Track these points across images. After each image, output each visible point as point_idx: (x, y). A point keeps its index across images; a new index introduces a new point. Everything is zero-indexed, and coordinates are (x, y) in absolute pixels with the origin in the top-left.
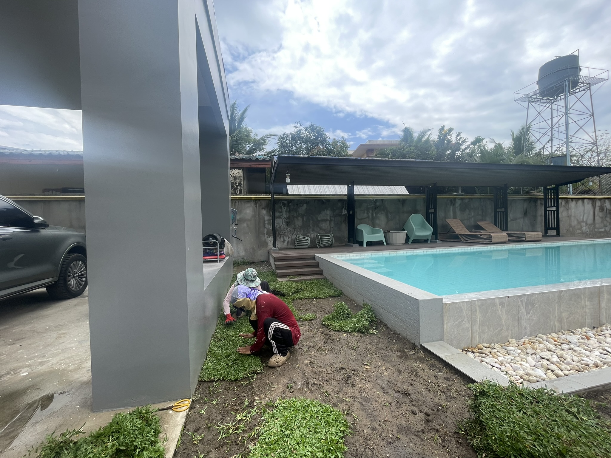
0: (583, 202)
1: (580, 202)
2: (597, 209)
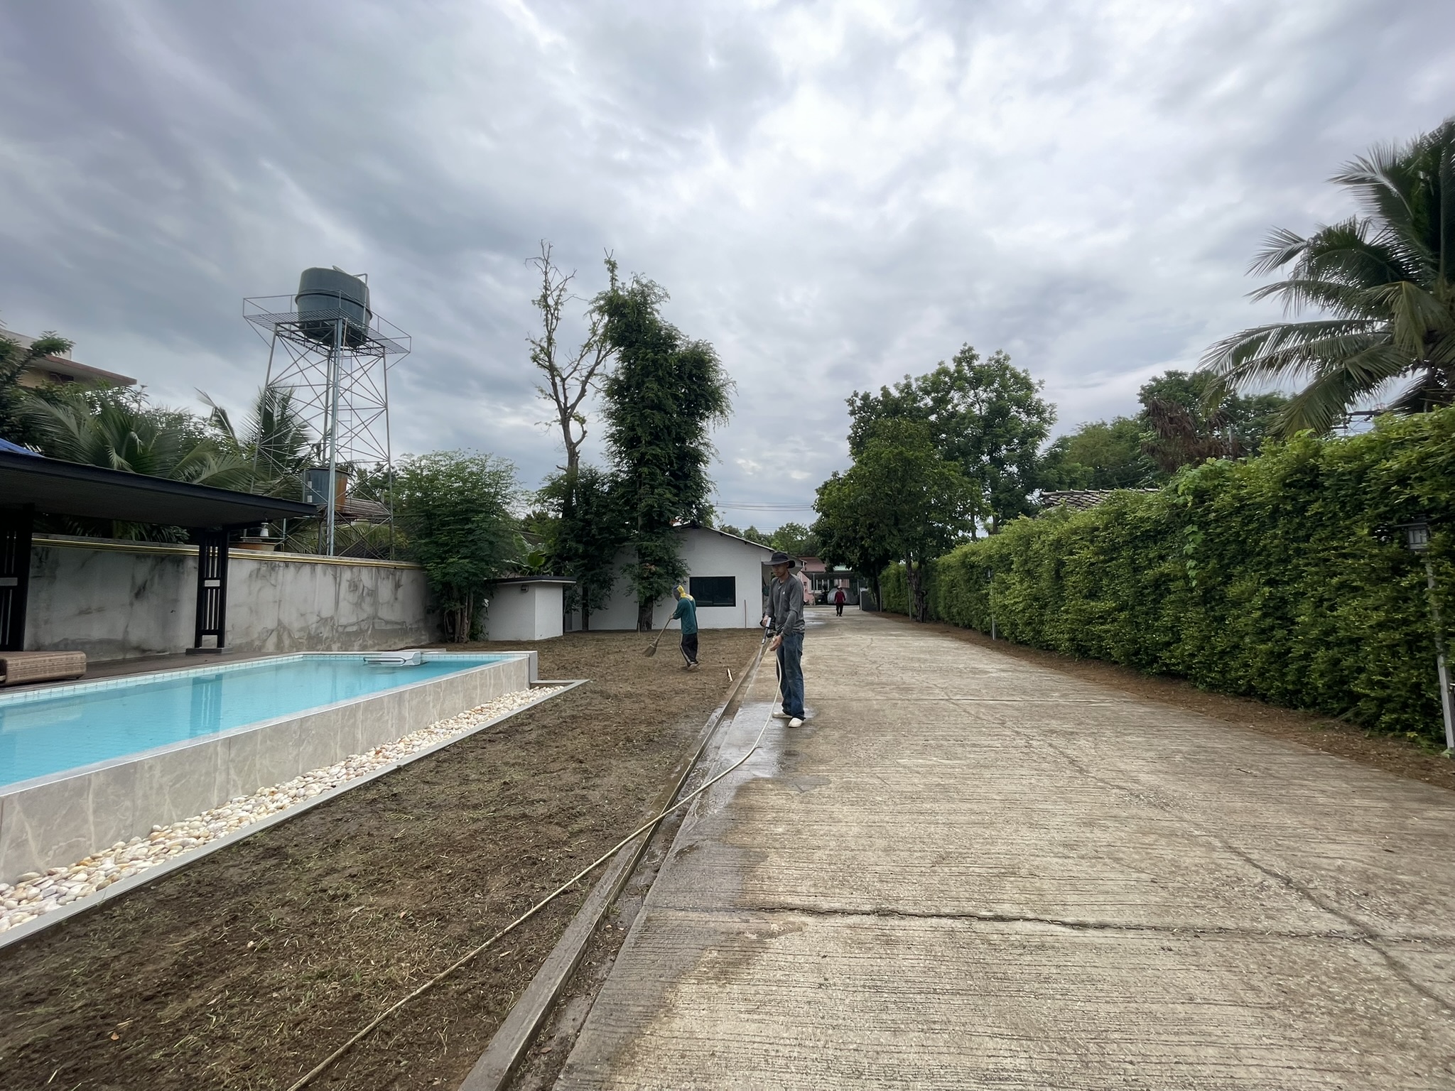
0: (313, 571)
1: (307, 569)
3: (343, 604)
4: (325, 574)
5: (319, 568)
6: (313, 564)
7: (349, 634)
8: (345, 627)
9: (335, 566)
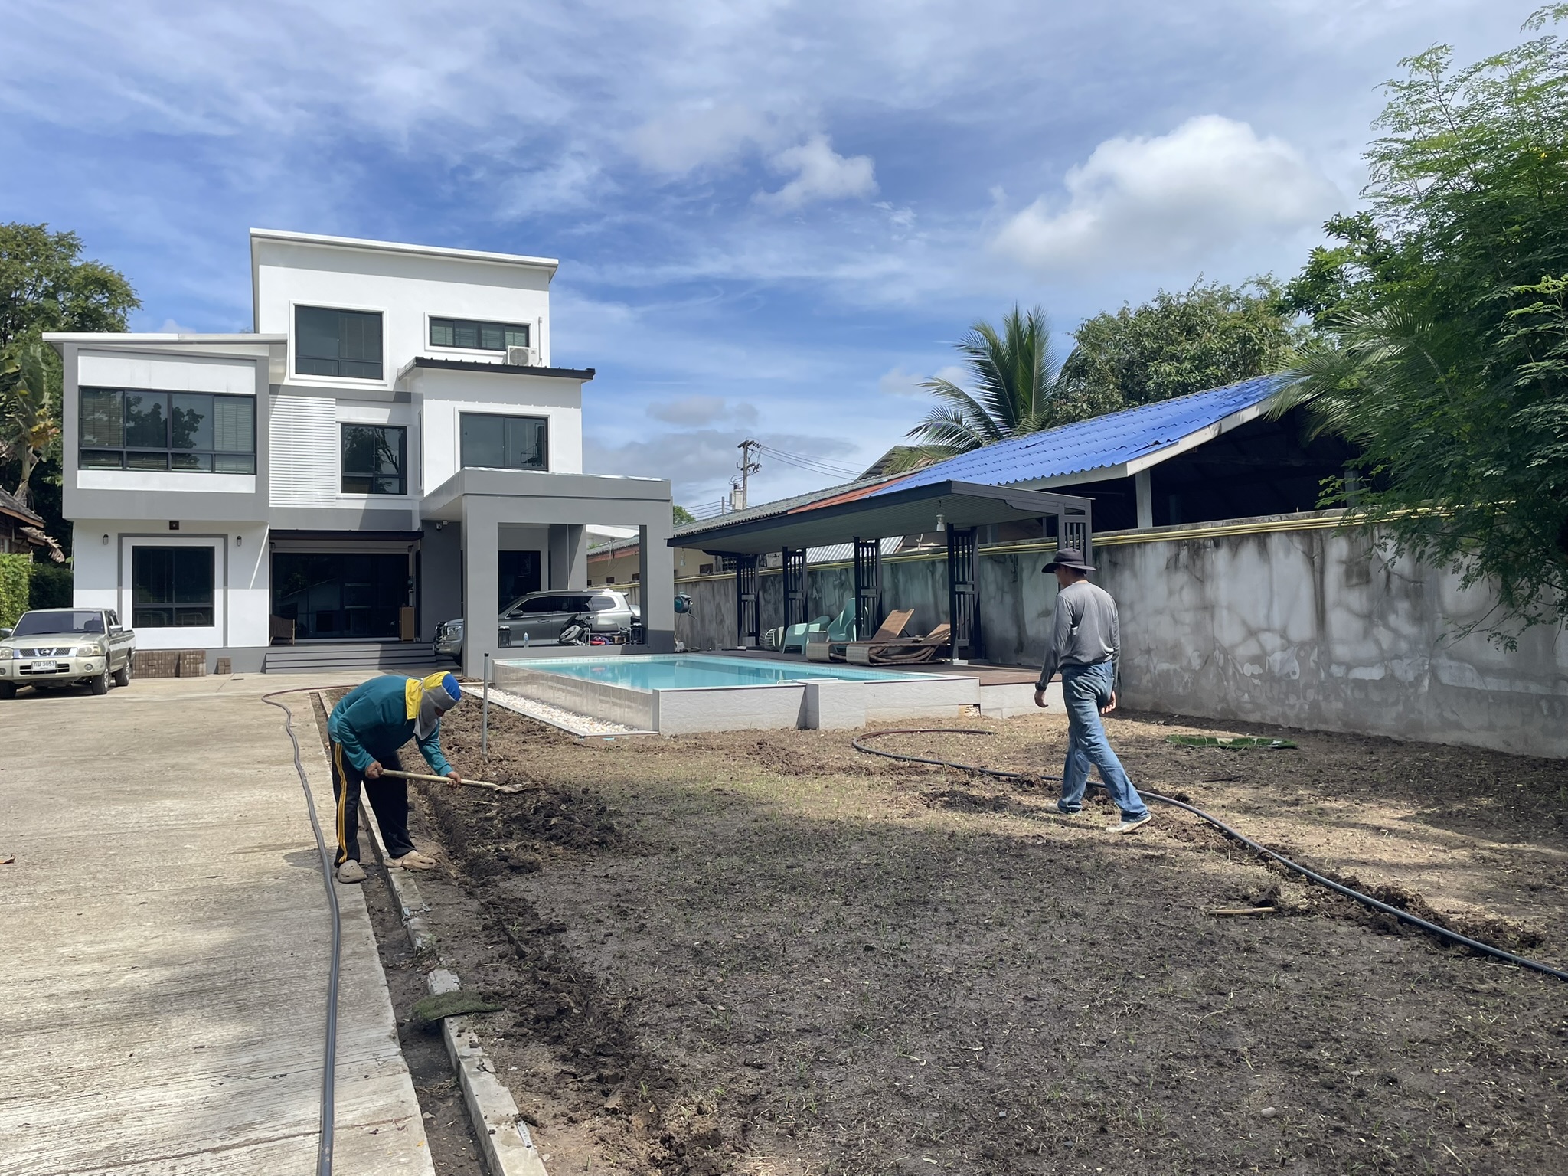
1: (1249, 551)
2: (1334, 574)
3: (1337, 619)
4: (1288, 552)
5: (1275, 542)
6: (1262, 538)
7: (1361, 684)
8: (1349, 667)
9: (1307, 534)
